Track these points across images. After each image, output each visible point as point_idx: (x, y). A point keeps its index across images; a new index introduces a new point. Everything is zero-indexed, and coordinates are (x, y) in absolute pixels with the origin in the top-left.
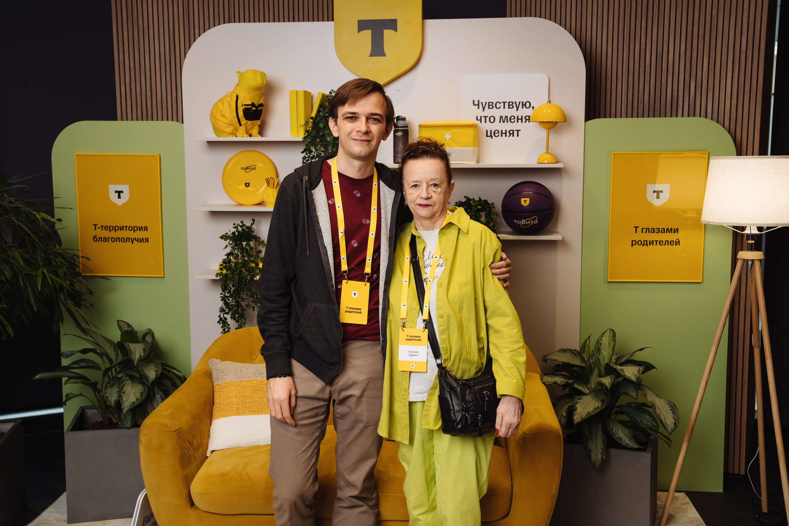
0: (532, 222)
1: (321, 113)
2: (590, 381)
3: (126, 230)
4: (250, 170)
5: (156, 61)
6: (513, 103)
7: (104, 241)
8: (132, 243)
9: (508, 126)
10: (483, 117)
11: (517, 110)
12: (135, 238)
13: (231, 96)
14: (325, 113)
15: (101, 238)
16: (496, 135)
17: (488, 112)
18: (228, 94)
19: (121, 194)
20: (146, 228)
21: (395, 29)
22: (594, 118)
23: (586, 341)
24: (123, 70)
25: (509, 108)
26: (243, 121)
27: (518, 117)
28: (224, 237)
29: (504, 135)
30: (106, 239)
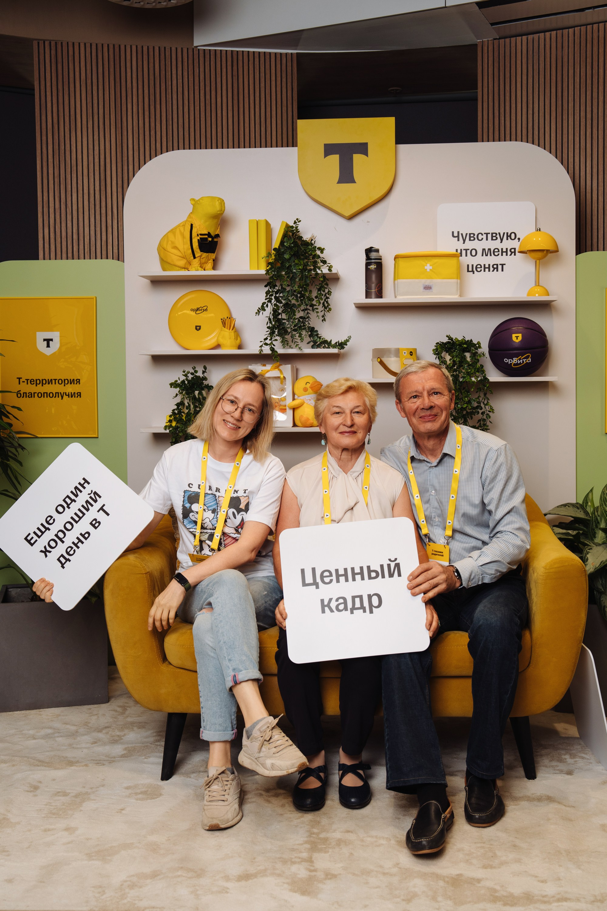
0: (524, 360)
1: (285, 244)
2: (596, 535)
3: (55, 384)
4: (201, 312)
5: (85, 200)
6: (496, 234)
7: (29, 397)
8: (62, 399)
9: (491, 260)
10: (464, 250)
11: (501, 242)
12: (66, 393)
13: (184, 226)
14: (290, 244)
15: (26, 393)
16: (479, 270)
17: (469, 245)
18: (181, 224)
19: (51, 342)
20: (78, 381)
21: (366, 154)
22: (586, 252)
23: (588, 494)
24: (47, 210)
25: (492, 239)
26: (198, 253)
27: (502, 249)
28: (174, 385)
29: (487, 270)
30: (31, 394)
